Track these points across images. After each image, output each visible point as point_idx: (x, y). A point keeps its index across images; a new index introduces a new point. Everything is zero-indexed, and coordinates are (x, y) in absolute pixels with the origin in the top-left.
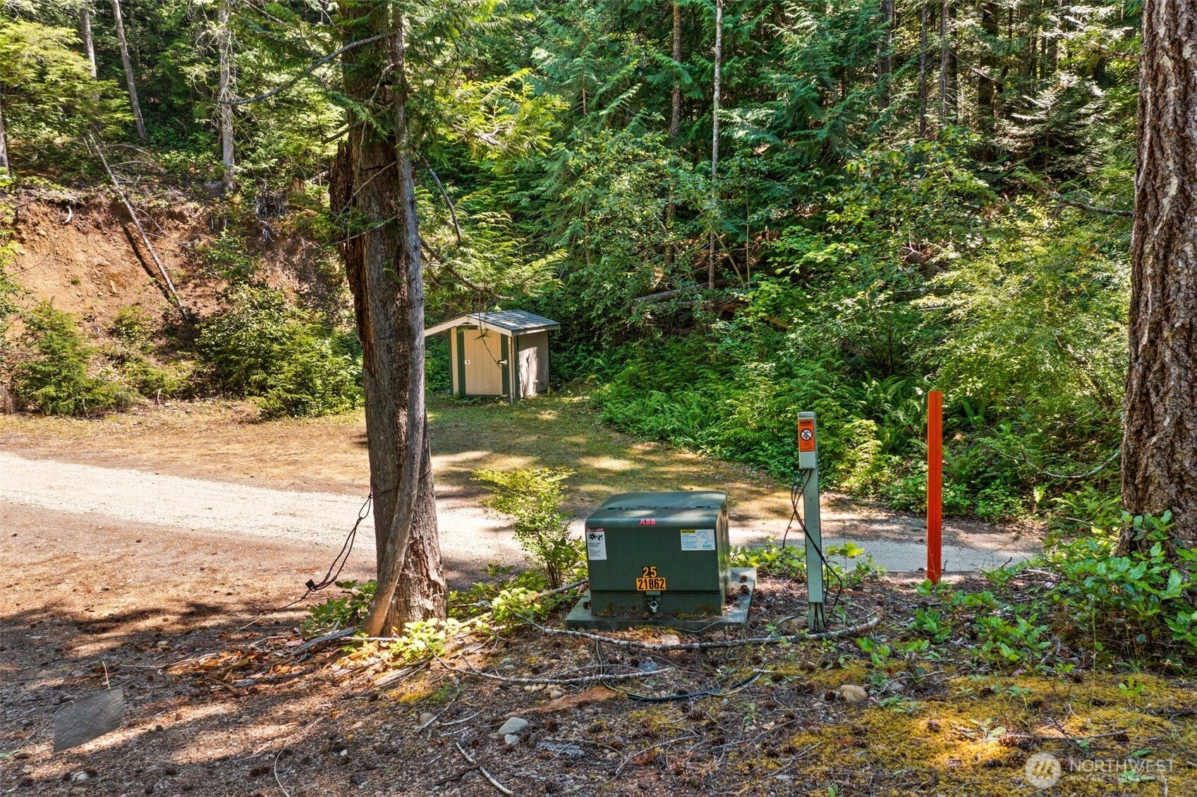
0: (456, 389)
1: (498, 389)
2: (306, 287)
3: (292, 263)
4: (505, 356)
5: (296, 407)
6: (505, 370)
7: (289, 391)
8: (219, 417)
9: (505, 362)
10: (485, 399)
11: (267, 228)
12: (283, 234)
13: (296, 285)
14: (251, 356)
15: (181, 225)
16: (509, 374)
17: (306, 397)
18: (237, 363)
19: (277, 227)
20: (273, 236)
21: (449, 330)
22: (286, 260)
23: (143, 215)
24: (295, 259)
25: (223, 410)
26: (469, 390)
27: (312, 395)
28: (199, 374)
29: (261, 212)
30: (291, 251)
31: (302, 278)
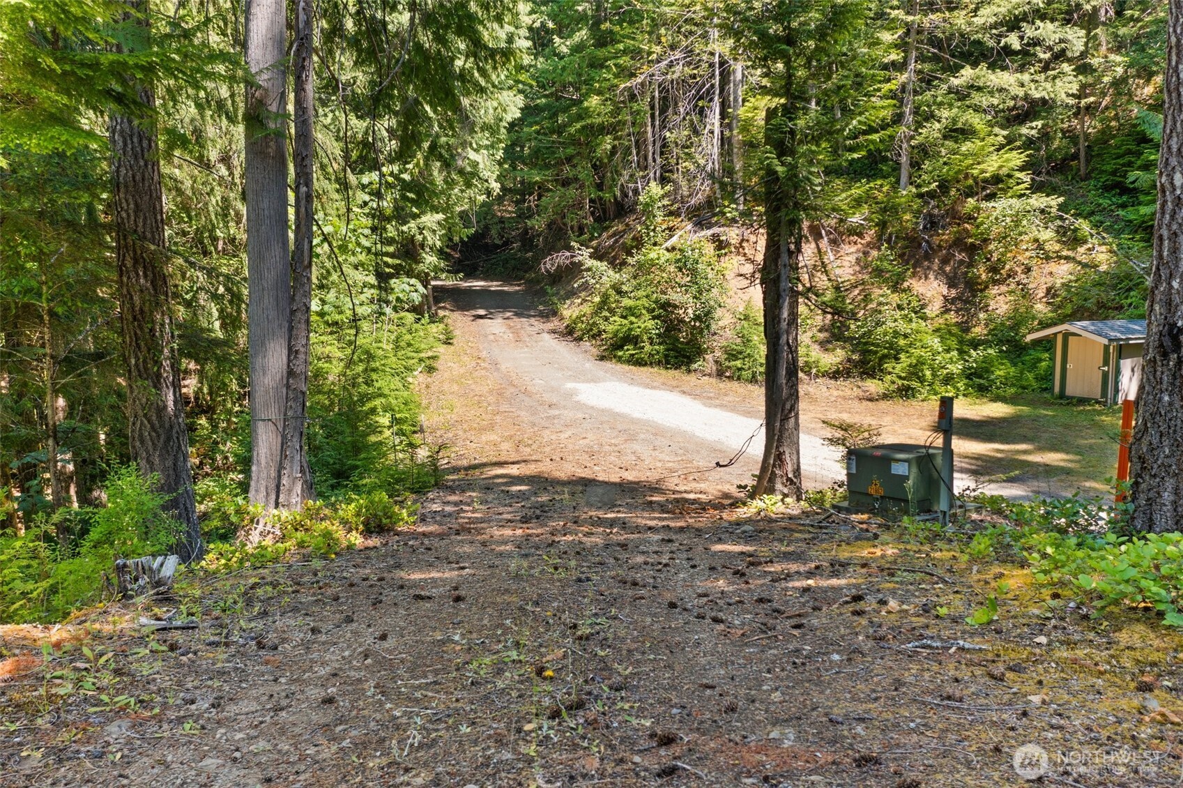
0: (1057, 389)
1: (1097, 393)
2: (953, 293)
3: (944, 272)
4: (1106, 363)
5: (907, 391)
6: (1105, 376)
7: (900, 378)
8: (848, 392)
9: (1106, 369)
10: (1082, 401)
11: (927, 242)
12: (940, 246)
13: (945, 291)
14: (885, 348)
15: (859, 240)
16: (1110, 381)
17: (915, 384)
18: (876, 352)
19: (936, 240)
20: (931, 248)
21: (1055, 334)
22: (940, 269)
23: (831, 233)
24: (948, 269)
25: (855, 389)
26: (1070, 391)
27: (921, 382)
28: (849, 360)
29: (925, 227)
30: (945, 261)
31: (951, 284)
